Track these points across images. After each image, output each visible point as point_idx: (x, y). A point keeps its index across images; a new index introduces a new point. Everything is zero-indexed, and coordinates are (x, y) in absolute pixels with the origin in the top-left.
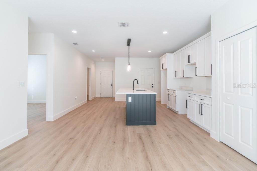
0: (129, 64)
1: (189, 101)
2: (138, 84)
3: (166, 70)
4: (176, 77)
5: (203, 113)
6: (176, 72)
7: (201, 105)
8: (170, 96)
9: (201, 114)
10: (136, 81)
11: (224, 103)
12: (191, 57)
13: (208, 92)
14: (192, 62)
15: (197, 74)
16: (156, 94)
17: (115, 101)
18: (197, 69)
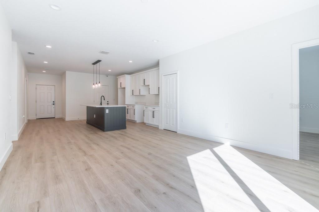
0: (94, 84)
1: (146, 111)
2: (104, 100)
3: (124, 88)
4: (133, 94)
5: (155, 117)
6: (133, 90)
7: (153, 112)
8: (129, 110)
9: (153, 117)
10: (103, 97)
11: (165, 109)
12: (145, 80)
13: (157, 104)
14: (146, 84)
15: (150, 93)
16: (125, 107)
17: (66, 120)
18: (150, 89)
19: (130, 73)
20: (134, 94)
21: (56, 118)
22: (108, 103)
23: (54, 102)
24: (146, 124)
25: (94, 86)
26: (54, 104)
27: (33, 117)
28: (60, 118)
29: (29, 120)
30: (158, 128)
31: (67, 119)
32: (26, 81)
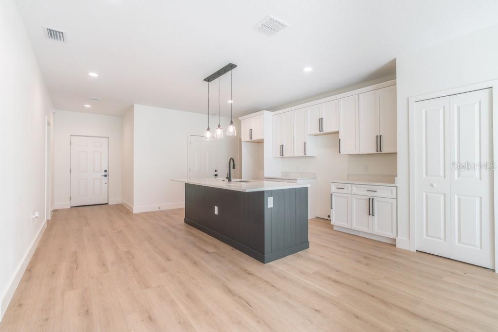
1: (335, 196)
4: (282, 155)
5: (377, 213)
6: (282, 146)
7: (371, 200)
9: (371, 214)
11: (425, 194)
14: (328, 129)
15: (342, 151)
17: (134, 213)
18: (341, 141)
19: (273, 108)
20: (285, 155)
21: (109, 204)
22: (216, 173)
23: (106, 171)
24: (335, 228)
25: (208, 134)
26: (105, 176)
27: (63, 204)
28: (118, 205)
29: (55, 211)
30: (395, 245)
31: (137, 209)
32: (49, 124)
